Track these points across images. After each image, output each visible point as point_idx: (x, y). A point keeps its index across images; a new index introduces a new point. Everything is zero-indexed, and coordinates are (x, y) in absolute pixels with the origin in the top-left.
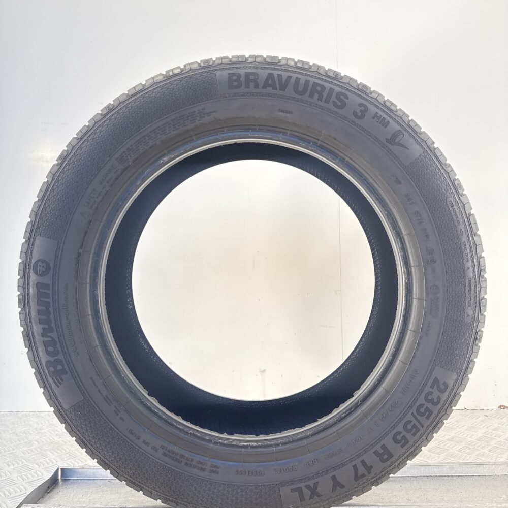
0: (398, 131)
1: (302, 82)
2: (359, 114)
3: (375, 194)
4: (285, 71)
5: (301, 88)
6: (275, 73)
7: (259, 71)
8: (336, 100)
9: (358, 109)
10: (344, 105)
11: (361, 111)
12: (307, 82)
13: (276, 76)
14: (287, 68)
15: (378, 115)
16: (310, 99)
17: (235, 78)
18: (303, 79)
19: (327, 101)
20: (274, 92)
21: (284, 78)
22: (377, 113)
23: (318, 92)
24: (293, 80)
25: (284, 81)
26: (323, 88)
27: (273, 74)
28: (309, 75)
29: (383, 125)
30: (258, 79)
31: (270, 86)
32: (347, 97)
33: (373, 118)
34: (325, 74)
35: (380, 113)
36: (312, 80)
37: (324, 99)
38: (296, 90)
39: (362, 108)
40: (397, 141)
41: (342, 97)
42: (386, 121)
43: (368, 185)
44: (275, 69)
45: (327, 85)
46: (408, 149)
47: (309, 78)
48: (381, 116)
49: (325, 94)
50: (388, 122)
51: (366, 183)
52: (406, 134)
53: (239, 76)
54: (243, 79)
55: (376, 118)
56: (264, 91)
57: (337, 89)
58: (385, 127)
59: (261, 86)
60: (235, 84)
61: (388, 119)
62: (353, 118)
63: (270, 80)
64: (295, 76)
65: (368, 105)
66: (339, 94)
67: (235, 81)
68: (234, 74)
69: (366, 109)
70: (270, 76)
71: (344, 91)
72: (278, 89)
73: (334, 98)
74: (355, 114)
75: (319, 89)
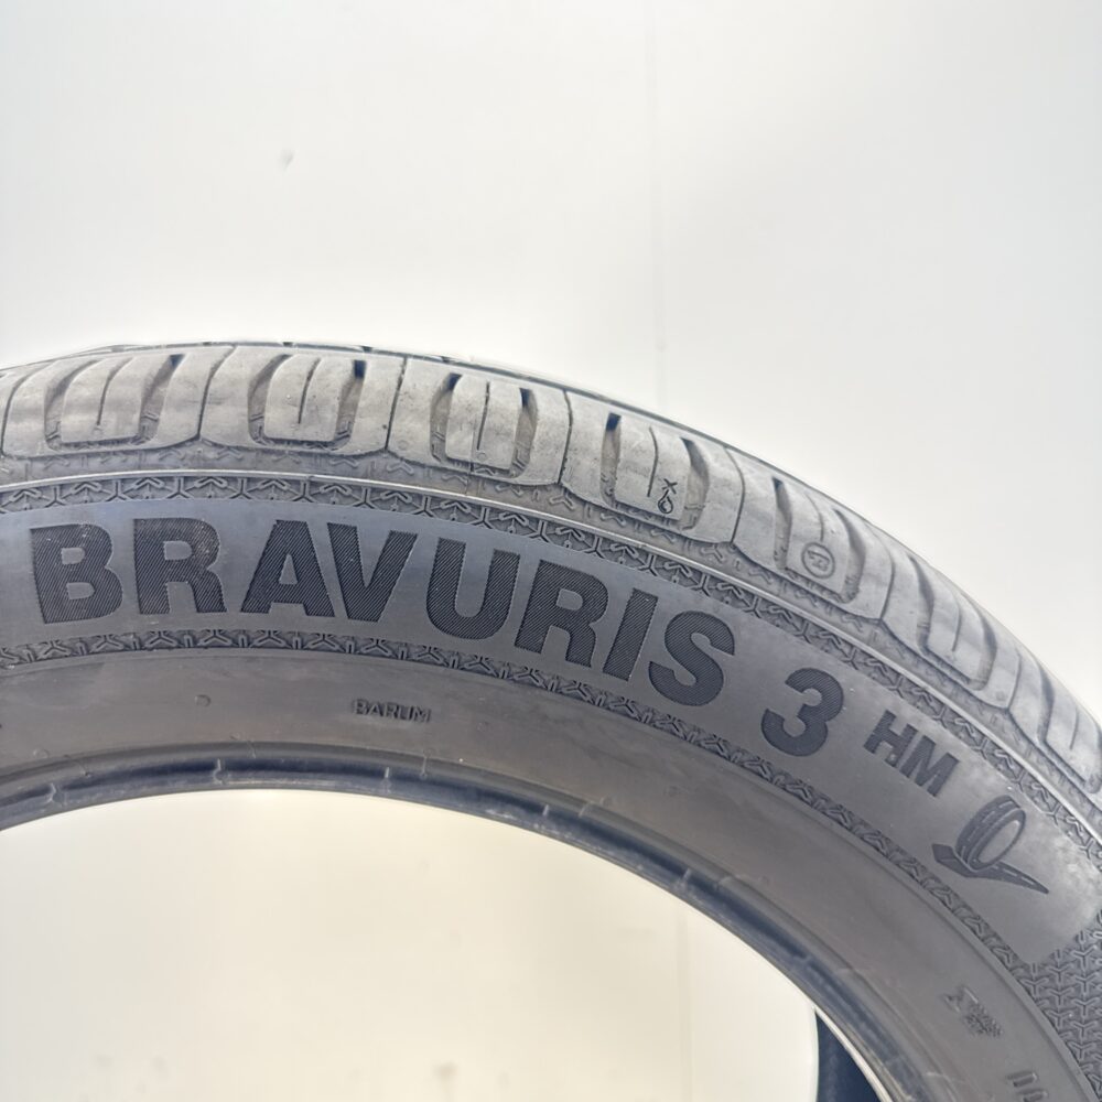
0: (998, 801)
1: (476, 563)
2: (795, 727)
3: (863, 1026)
4: (376, 498)
5: (468, 603)
6: (317, 516)
7: (220, 511)
8: (669, 662)
9: (789, 703)
10: (709, 682)
11: (805, 711)
12: (504, 563)
13: (321, 539)
14: (387, 475)
15: (898, 729)
16: (526, 658)
17: (72, 555)
18: (480, 544)
19: (618, 665)
20: (319, 624)
21: (371, 546)
22: (890, 716)
23: (565, 619)
24: (422, 555)
25: (368, 563)
26: (594, 591)
27: (301, 527)
28: (515, 519)
29: (920, 782)
30: (213, 557)
31: (288, 595)
32: (725, 638)
33: (872, 745)
34: (600, 501)
35: (908, 713)
36: (532, 551)
37: (600, 655)
38: (441, 613)
39: (813, 696)
40: (989, 855)
41: (701, 641)
42: (938, 756)
43: (829, 988)
44: (313, 490)
45: (620, 579)
46: (1046, 891)
47: (513, 541)
48: (911, 731)
49: (606, 628)
50: (951, 762)
51: (821, 980)
52: (1036, 810)
53: (98, 544)
54: (121, 559)
55: (886, 746)
56: (255, 622)
57: (675, 597)
58: (934, 791)
59: (234, 597)
60: (79, 590)
61: (947, 739)
62: (759, 747)
63: (289, 557)
64: (430, 531)
65: (844, 675)
66: (685, 622)
67: (76, 573)
68: (69, 534)
69: (834, 698)
70: (288, 536)
71: (708, 604)
72: (340, 609)
73: (654, 647)
74: (771, 725)
75: (570, 600)
